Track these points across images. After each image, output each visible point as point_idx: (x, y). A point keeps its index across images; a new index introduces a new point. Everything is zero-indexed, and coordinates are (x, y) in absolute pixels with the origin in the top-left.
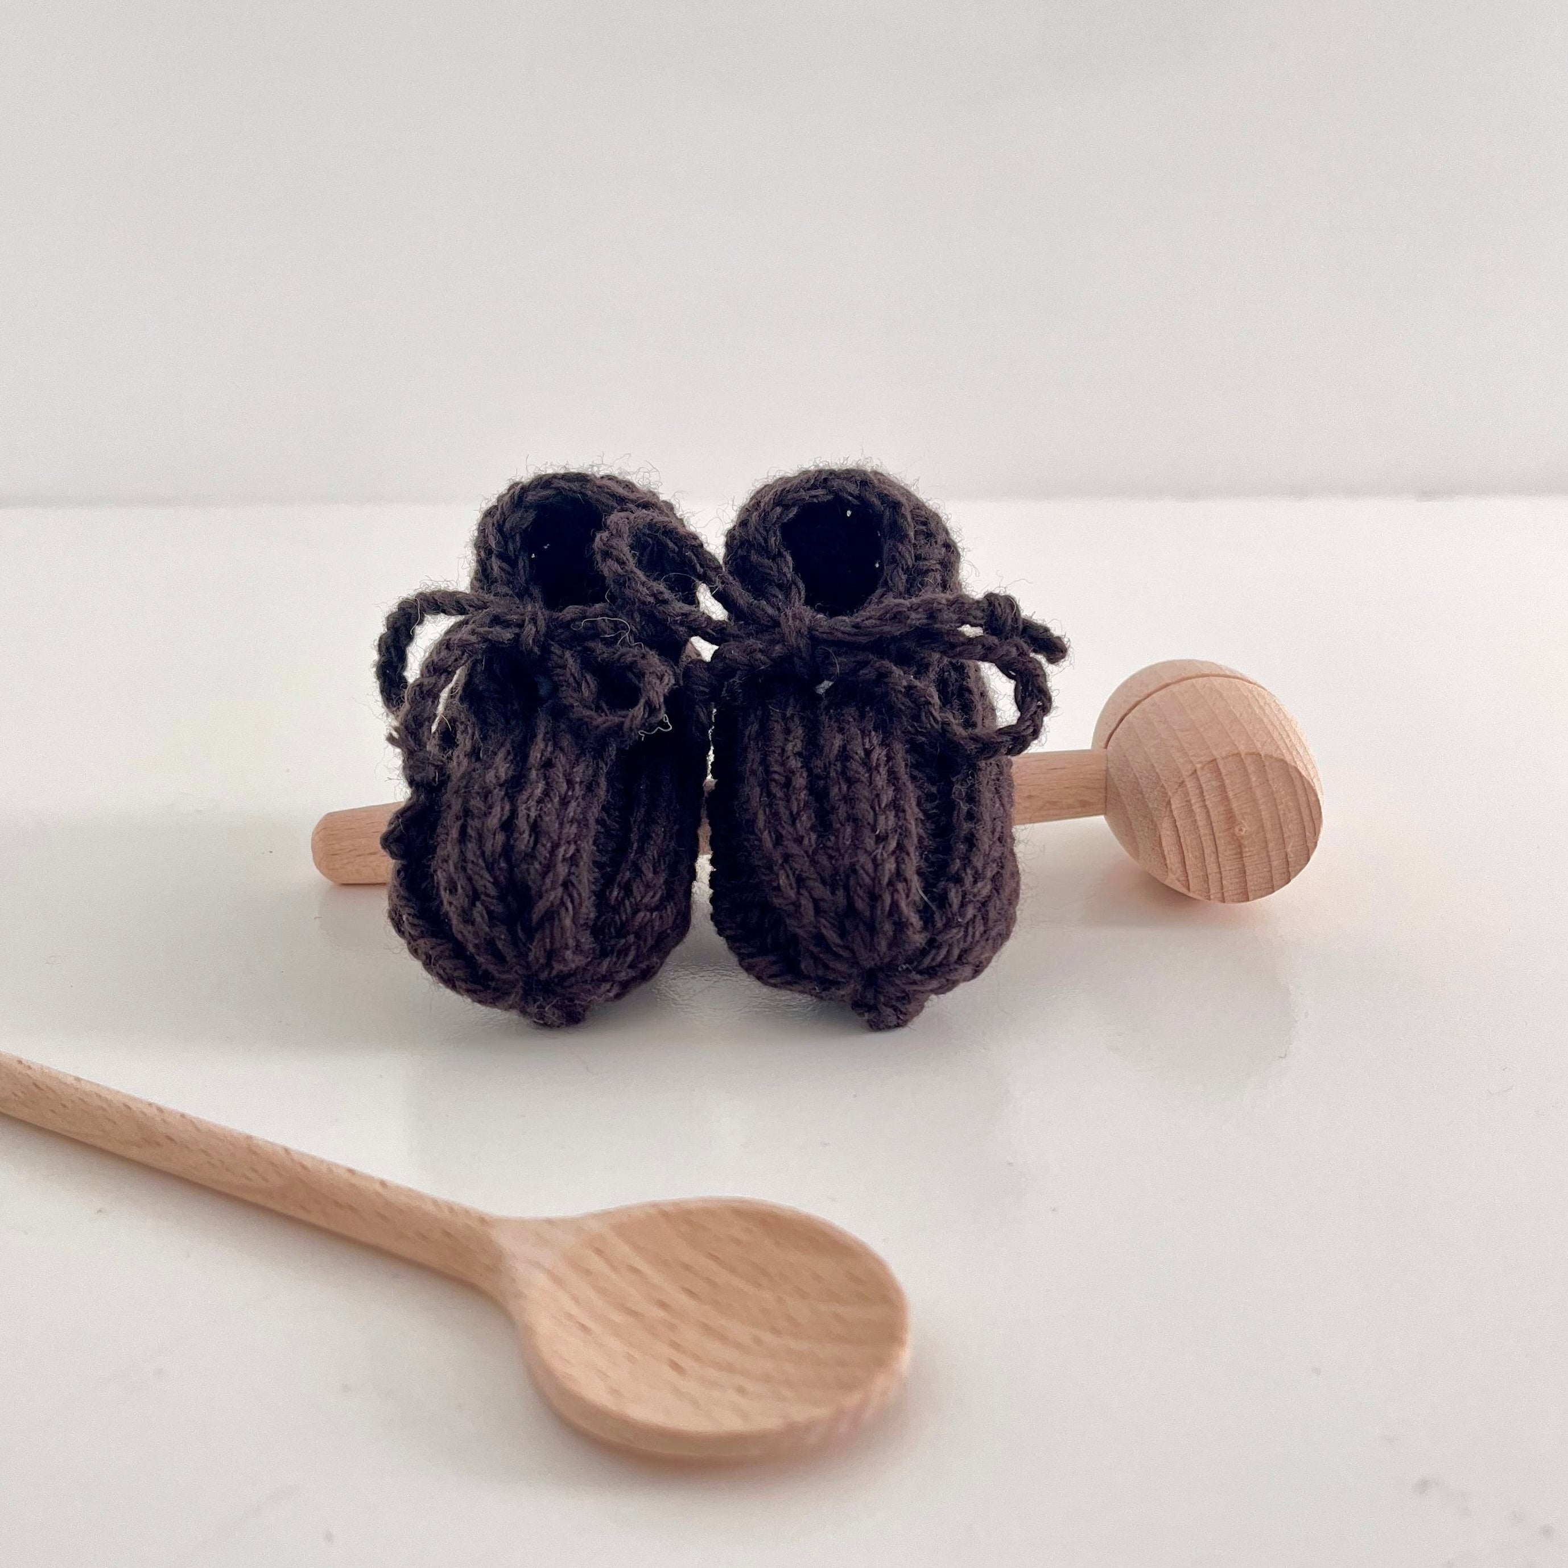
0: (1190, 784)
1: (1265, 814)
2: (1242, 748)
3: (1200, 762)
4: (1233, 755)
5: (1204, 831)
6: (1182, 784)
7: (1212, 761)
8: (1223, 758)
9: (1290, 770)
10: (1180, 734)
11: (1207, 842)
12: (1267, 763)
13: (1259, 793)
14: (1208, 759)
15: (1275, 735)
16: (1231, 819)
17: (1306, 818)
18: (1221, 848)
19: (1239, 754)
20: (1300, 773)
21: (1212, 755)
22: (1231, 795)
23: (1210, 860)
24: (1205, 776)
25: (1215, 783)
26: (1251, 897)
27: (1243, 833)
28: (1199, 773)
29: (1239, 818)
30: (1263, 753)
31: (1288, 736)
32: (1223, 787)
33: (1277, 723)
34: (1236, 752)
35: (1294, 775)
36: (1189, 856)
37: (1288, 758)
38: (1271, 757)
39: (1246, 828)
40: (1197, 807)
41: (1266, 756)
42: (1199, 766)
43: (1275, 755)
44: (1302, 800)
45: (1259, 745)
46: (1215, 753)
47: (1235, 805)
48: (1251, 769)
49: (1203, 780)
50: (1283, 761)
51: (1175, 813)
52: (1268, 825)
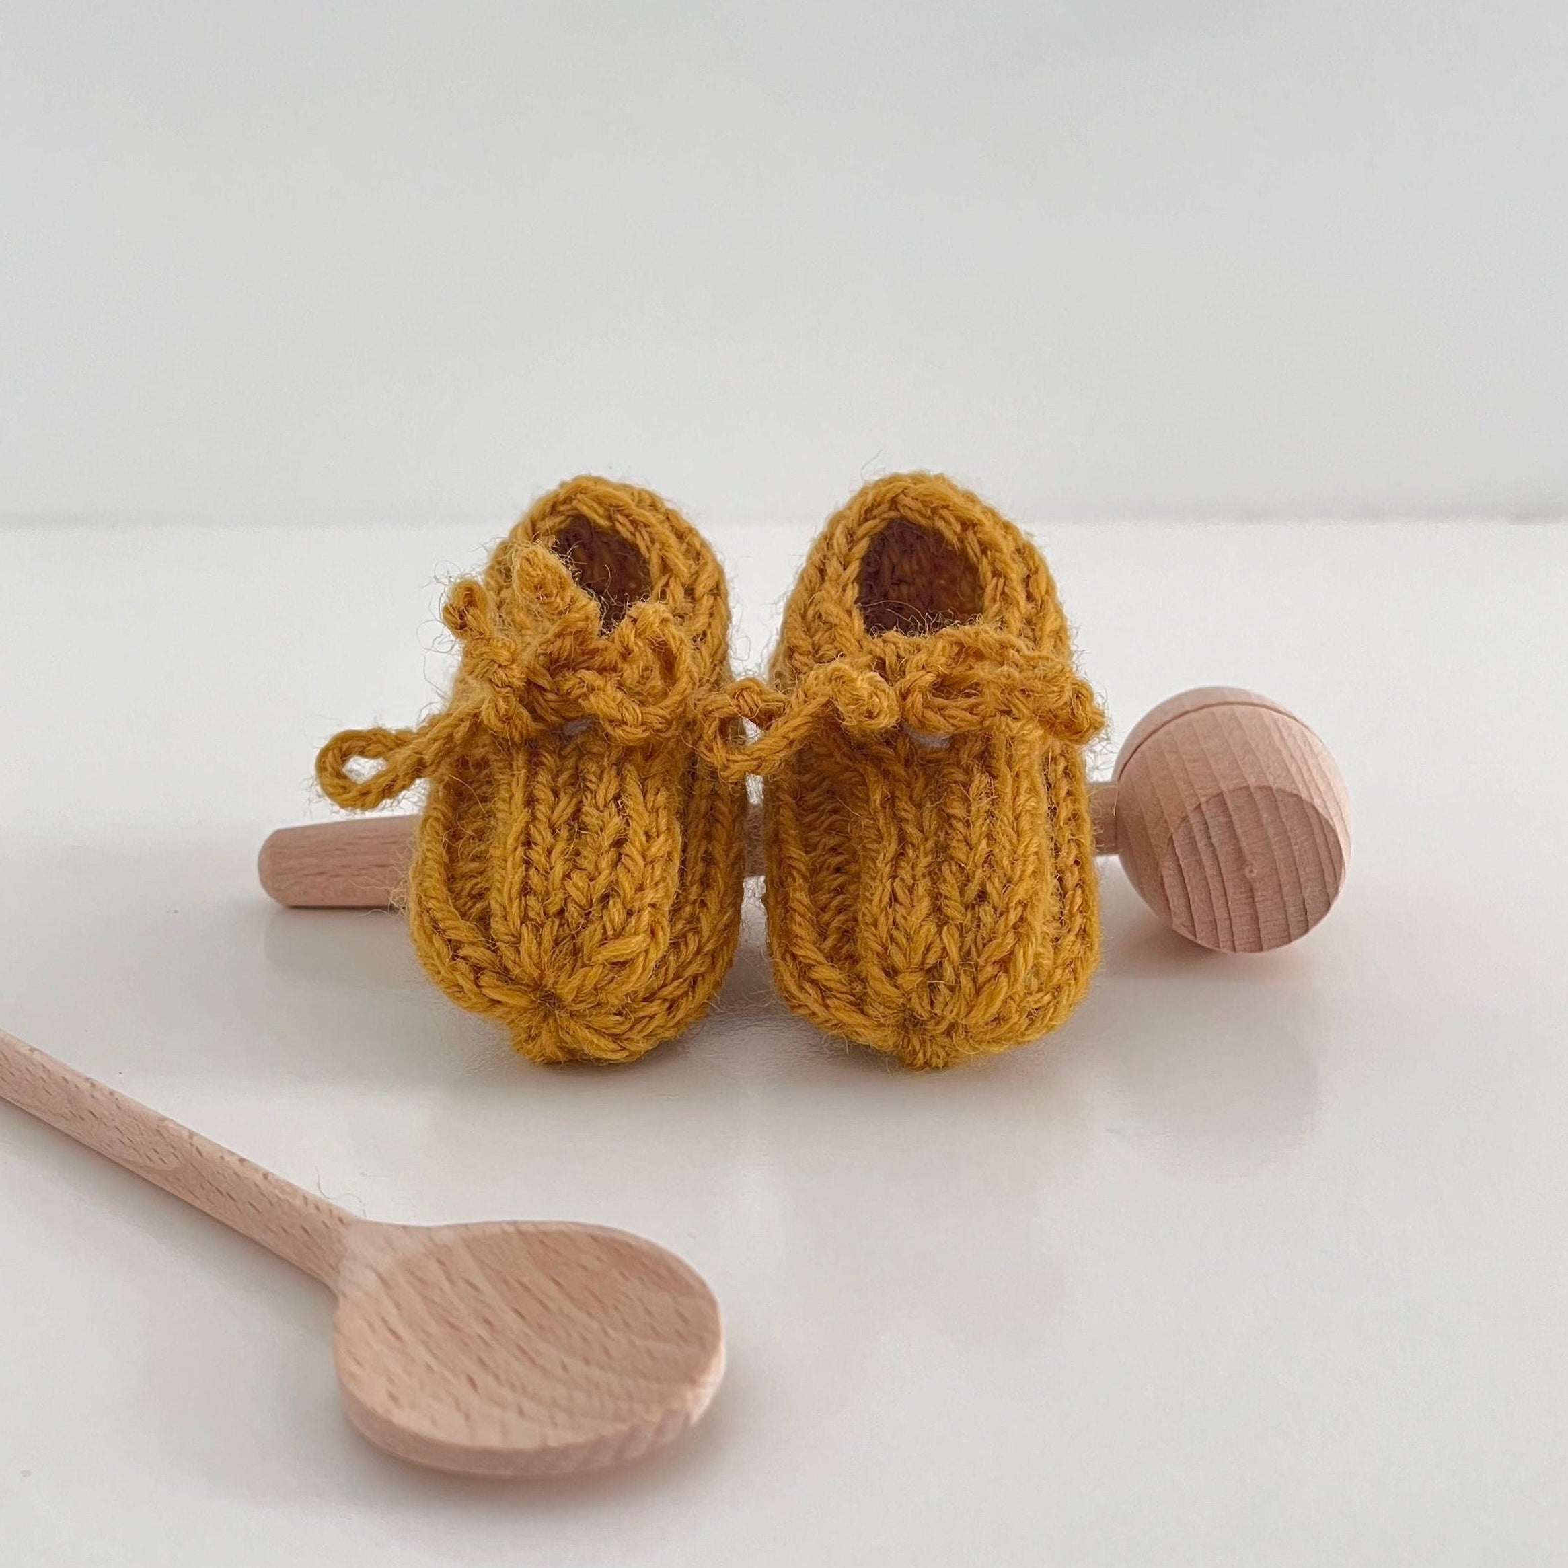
0: (1194, 819)
1: (1278, 855)
2: (1252, 782)
3: (1205, 796)
4: (1241, 789)
5: (1210, 871)
6: (1185, 819)
7: (1218, 795)
8: (1230, 791)
9: (1306, 807)
10: (1188, 765)
11: (1214, 883)
12: (1279, 799)
13: (1271, 831)
14: (1215, 793)
15: (1293, 770)
16: (1240, 859)
17: (1325, 861)
18: (1230, 891)
19: (1248, 788)
20: (1316, 810)
21: (1219, 788)
22: (1239, 832)
23: (1218, 904)
24: (1210, 812)
25: (1222, 819)
26: (1265, 946)
27: (1254, 875)
28: (1204, 807)
29: (1249, 858)
30: (1274, 787)
31: (1309, 769)
32: (1230, 825)
33: (1297, 755)
34: (1245, 785)
35: (1310, 812)
36: (1195, 899)
37: (1304, 795)
38: (1284, 791)
39: (1256, 870)
40: (1201, 844)
41: (1278, 790)
42: (1203, 800)
43: (1288, 790)
44: (1320, 840)
45: (1270, 778)
46: (1223, 786)
47: (1244, 844)
48: (1261, 805)
49: (1208, 815)
50: (1298, 797)
51: (1178, 851)
52: (1282, 868)
